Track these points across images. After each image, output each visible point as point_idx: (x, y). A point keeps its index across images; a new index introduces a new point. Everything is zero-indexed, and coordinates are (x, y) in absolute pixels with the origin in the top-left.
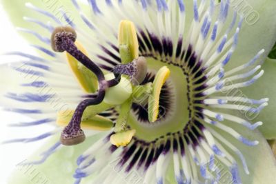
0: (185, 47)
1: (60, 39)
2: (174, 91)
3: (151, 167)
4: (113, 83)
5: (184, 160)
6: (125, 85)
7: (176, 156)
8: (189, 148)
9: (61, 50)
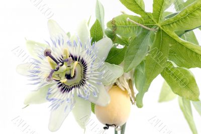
0: (81, 59)
1: (47, 53)
2: (77, 71)
3: (70, 92)
4: (62, 65)
5: (80, 90)
6: (64, 67)
7: (77, 89)
8: (81, 87)
9: (47, 56)
